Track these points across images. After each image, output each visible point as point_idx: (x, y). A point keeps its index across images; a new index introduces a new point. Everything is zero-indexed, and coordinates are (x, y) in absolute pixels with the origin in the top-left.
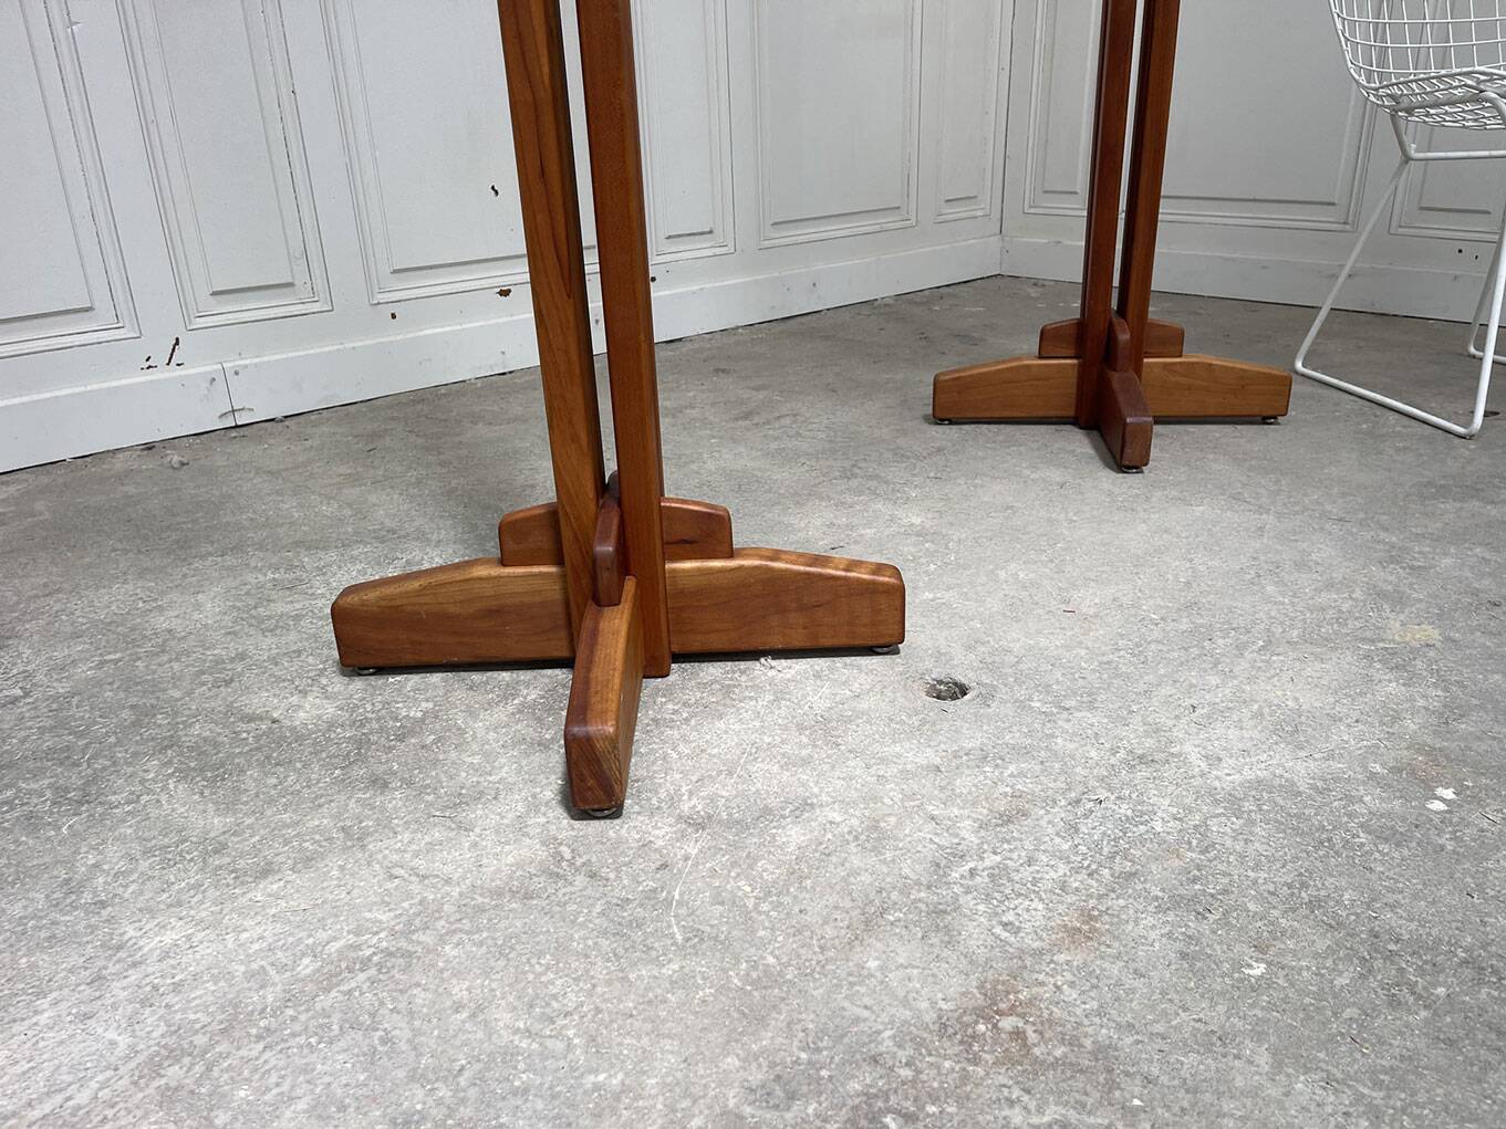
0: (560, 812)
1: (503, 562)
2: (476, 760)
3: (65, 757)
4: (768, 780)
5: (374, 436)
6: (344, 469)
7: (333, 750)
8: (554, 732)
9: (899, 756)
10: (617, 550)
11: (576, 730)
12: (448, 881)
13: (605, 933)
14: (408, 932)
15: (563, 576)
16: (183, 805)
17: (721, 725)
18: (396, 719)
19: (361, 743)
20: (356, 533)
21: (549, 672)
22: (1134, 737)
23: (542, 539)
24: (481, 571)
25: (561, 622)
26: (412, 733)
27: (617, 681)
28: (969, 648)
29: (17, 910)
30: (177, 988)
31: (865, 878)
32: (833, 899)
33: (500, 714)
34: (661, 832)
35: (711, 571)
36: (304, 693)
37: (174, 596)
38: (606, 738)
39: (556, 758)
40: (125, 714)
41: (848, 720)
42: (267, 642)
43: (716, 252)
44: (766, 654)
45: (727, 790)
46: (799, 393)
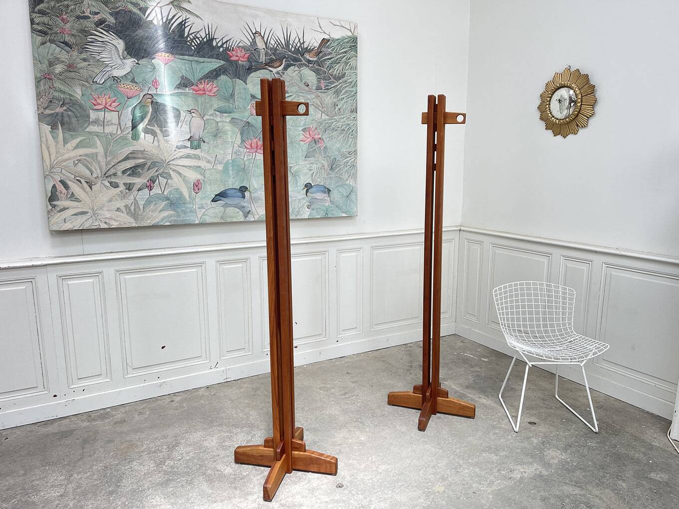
0: (262, 499)
1: (265, 447)
2: (252, 486)
3: (188, 473)
4: (298, 499)
6: (246, 401)
7: (230, 480)
9: (322, 498)
10: (281, 450)
11: (265, 485)
15: (274, 451)
16: (205, 486)
17: (295, 486)
18: (241, 475)
19: (235, 479)
20: (245, 424)
23: (270, 444)
24: (260, 448)
25: (273, 459)
26: (243, 479)
27: (274, 477)
28: (350, 476)
29: (180, 502)
34: (277, 506)
35: (301, 454)
36: (227, 466)
37: (208, 437)
38: (269, 488)
40: (198, 466)
41: (318, 489)
42: (223, 452)
43: (357, 333)
44: (310, 472)
45: (290, 500)
46: (363, 386)
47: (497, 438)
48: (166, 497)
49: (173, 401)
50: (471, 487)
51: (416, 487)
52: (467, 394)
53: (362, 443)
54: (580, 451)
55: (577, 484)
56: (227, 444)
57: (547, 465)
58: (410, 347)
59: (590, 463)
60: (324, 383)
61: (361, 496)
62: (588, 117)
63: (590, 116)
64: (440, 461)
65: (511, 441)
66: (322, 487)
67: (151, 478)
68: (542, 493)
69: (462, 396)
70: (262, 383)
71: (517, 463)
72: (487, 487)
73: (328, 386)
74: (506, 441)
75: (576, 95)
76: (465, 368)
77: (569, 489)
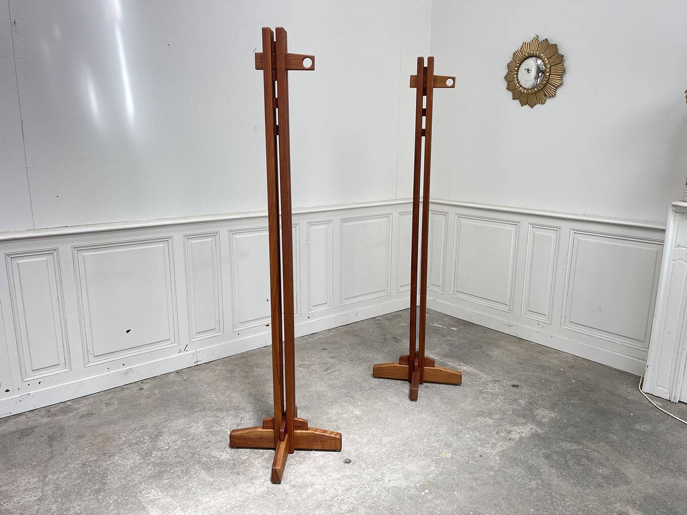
0: (270, 482)
1: (263, 428)
2: (255, 470)
3: (180, 463)
4: (308, 478)
5: (232, 371)
6: (224, 384)
7: (229, 466)
8: (270, 465)
9: (333, 475)
10: (285, 430)
11: (274, 467)
12: (250, 494)
13: (275, 505)
14: (244, 502)
15: (274, 431)
16: (203, 474)
17: (302, 466)
18: (241, 460)
19: (234, 464)
20: (230, 407)
21: (270, 450)
22: (378, 476)
23: (270, 424)
24: (259, 429)
25: (273, 440)
26: (244, 463)
27: (282, 458)
29: (181, 493)
30: (209, 508)
31: (320, 499)
32: (313, 502)
33: (260, 460)
34: (287, 487)
35: (303, 433)
36: (223, 452)
37: (193, 423)
38: (279, 469)
39: (270, 471)
40: (190, 454)
41: (326, 467)
42: (214, 438)
43: (328, 308)
44: (313, 450)
45: (300, 480)
46: (343, 361)
47: (487, 402)
48: (162, 489)
49: (143, 389)
50: (476, 451)
51: (424, 455)
52: (447, 362)
53: (357, 417)
54: (567, 409)
55: (573, 440)
56: (215, 429)
57: (540, 424)
58: (379, 320)
59: (579, 419)
60: (302, 361)
61: (371, 470)
62: (556, 87)
63: (558, 85)
64: (440, 428)
65: (501, 404)
66: (330, 464)
67: (140, 472)
68: (544, 451)
69: (443, 364)
70: (236, 365)
71: (512, 425)
72: (491, 450)
73: (307, 363)
74: (496, 405)
75: (545, 65)
76: (438, 337)
77: (566, 445)
